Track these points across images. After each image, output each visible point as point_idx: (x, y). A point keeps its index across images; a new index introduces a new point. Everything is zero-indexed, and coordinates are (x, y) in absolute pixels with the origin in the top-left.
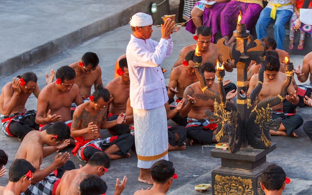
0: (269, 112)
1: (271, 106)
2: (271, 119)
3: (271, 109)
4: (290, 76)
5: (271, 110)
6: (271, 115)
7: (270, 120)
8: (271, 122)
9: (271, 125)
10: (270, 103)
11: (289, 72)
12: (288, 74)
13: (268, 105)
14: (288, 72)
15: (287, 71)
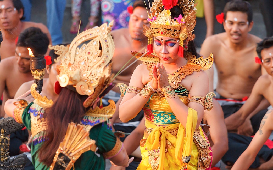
0: (3, 144)
1: (7, 133)
2: (7, 156)
3: (7, 138)
4: (39, 78)
5: (7, 141)
6: (8, 149)
7: (6, 158)
8: (9, 161)
9: (8, 168)
10: (5, 127)
11: (38, 72)
12: (36, 75)
13: (2, 131)
14: (36, 72)
15: (34, 71)
